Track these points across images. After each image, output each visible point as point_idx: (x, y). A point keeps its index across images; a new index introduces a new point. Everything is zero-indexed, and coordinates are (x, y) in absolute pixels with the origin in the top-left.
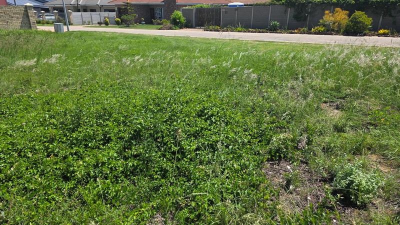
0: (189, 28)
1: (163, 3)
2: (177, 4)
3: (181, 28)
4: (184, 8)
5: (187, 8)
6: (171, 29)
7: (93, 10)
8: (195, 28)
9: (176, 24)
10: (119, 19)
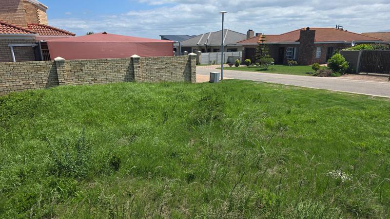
0: (350, 74)
1: (299, 43)
2: (315, 43)
3: (342, 74)
4: (344, 50)
5: (347, 50)
6: (330, 75)
7: (216, 50)
8: (358, 74)
9: (336, 69)
10: (249, 60)
